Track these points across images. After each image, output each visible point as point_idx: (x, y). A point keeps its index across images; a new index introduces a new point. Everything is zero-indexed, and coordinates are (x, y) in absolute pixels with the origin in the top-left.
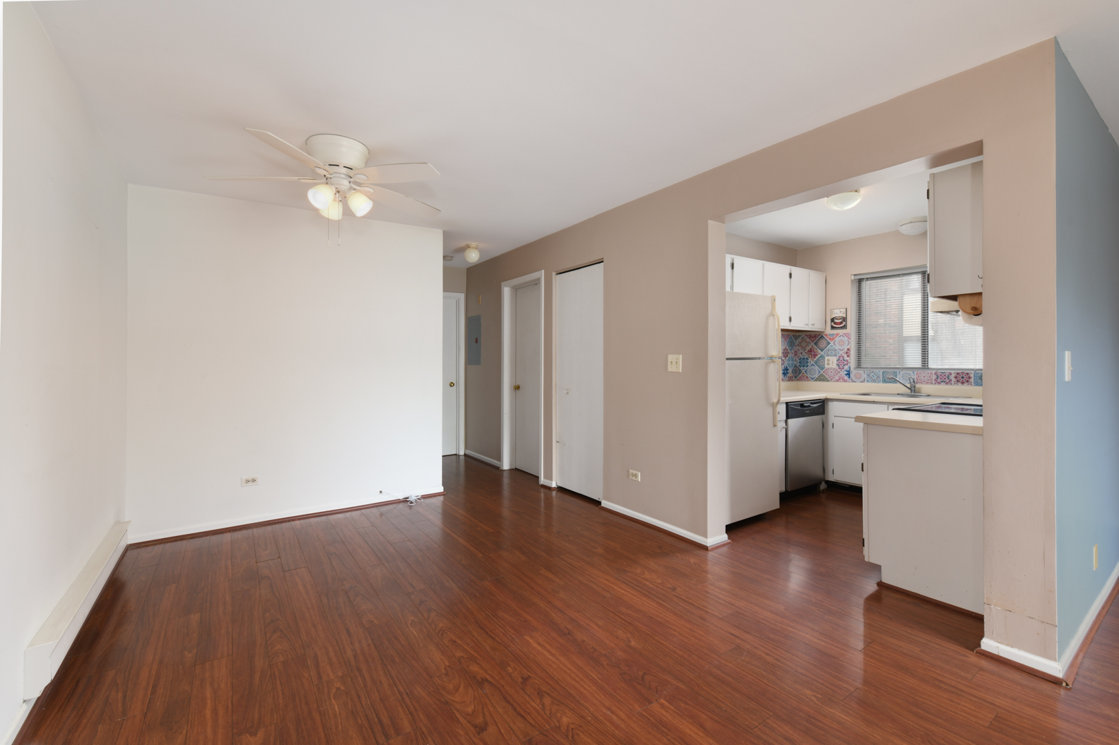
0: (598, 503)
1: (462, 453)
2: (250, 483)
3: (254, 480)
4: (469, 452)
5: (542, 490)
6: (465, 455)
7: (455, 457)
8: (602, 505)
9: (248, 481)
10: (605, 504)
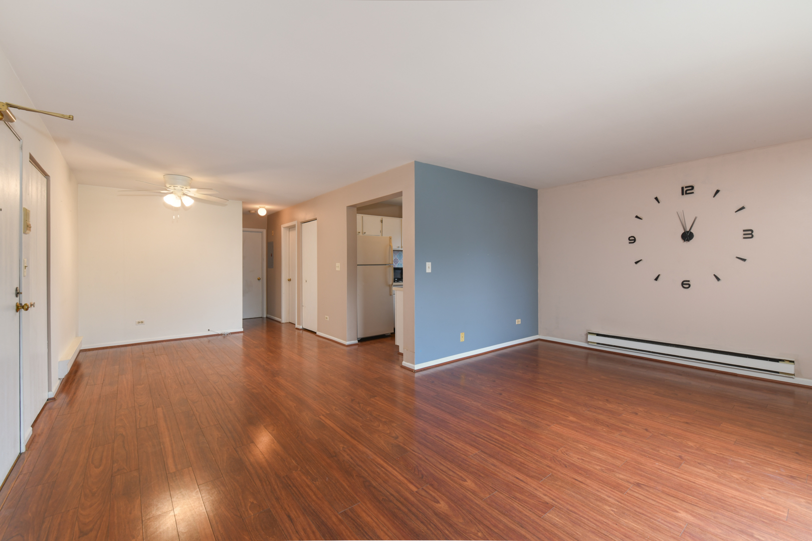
0: (315, 333)
1: (265, 316)
2: (140, 324)
3: (142, 322)
4: (269, 316)
5: (296, 330)
6: (267, 317)
7: (261, 319)
8: (317, 334)
9: (139, 322)
10: (318, 333)
